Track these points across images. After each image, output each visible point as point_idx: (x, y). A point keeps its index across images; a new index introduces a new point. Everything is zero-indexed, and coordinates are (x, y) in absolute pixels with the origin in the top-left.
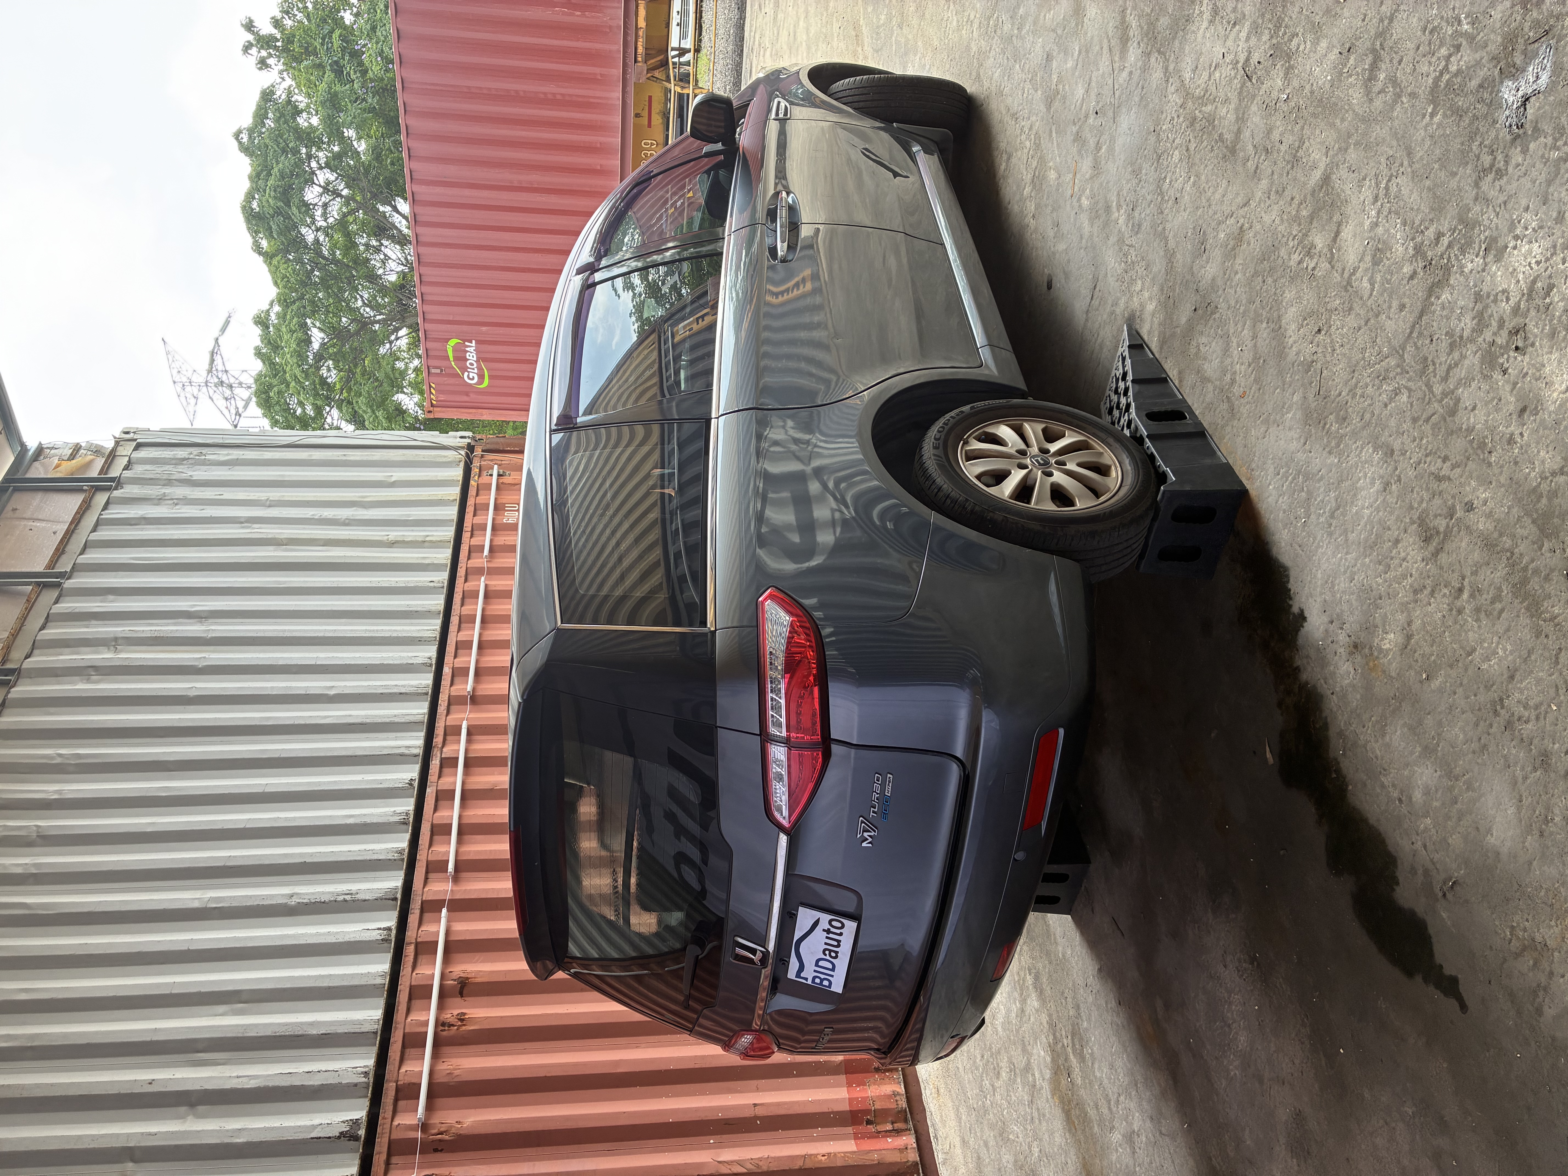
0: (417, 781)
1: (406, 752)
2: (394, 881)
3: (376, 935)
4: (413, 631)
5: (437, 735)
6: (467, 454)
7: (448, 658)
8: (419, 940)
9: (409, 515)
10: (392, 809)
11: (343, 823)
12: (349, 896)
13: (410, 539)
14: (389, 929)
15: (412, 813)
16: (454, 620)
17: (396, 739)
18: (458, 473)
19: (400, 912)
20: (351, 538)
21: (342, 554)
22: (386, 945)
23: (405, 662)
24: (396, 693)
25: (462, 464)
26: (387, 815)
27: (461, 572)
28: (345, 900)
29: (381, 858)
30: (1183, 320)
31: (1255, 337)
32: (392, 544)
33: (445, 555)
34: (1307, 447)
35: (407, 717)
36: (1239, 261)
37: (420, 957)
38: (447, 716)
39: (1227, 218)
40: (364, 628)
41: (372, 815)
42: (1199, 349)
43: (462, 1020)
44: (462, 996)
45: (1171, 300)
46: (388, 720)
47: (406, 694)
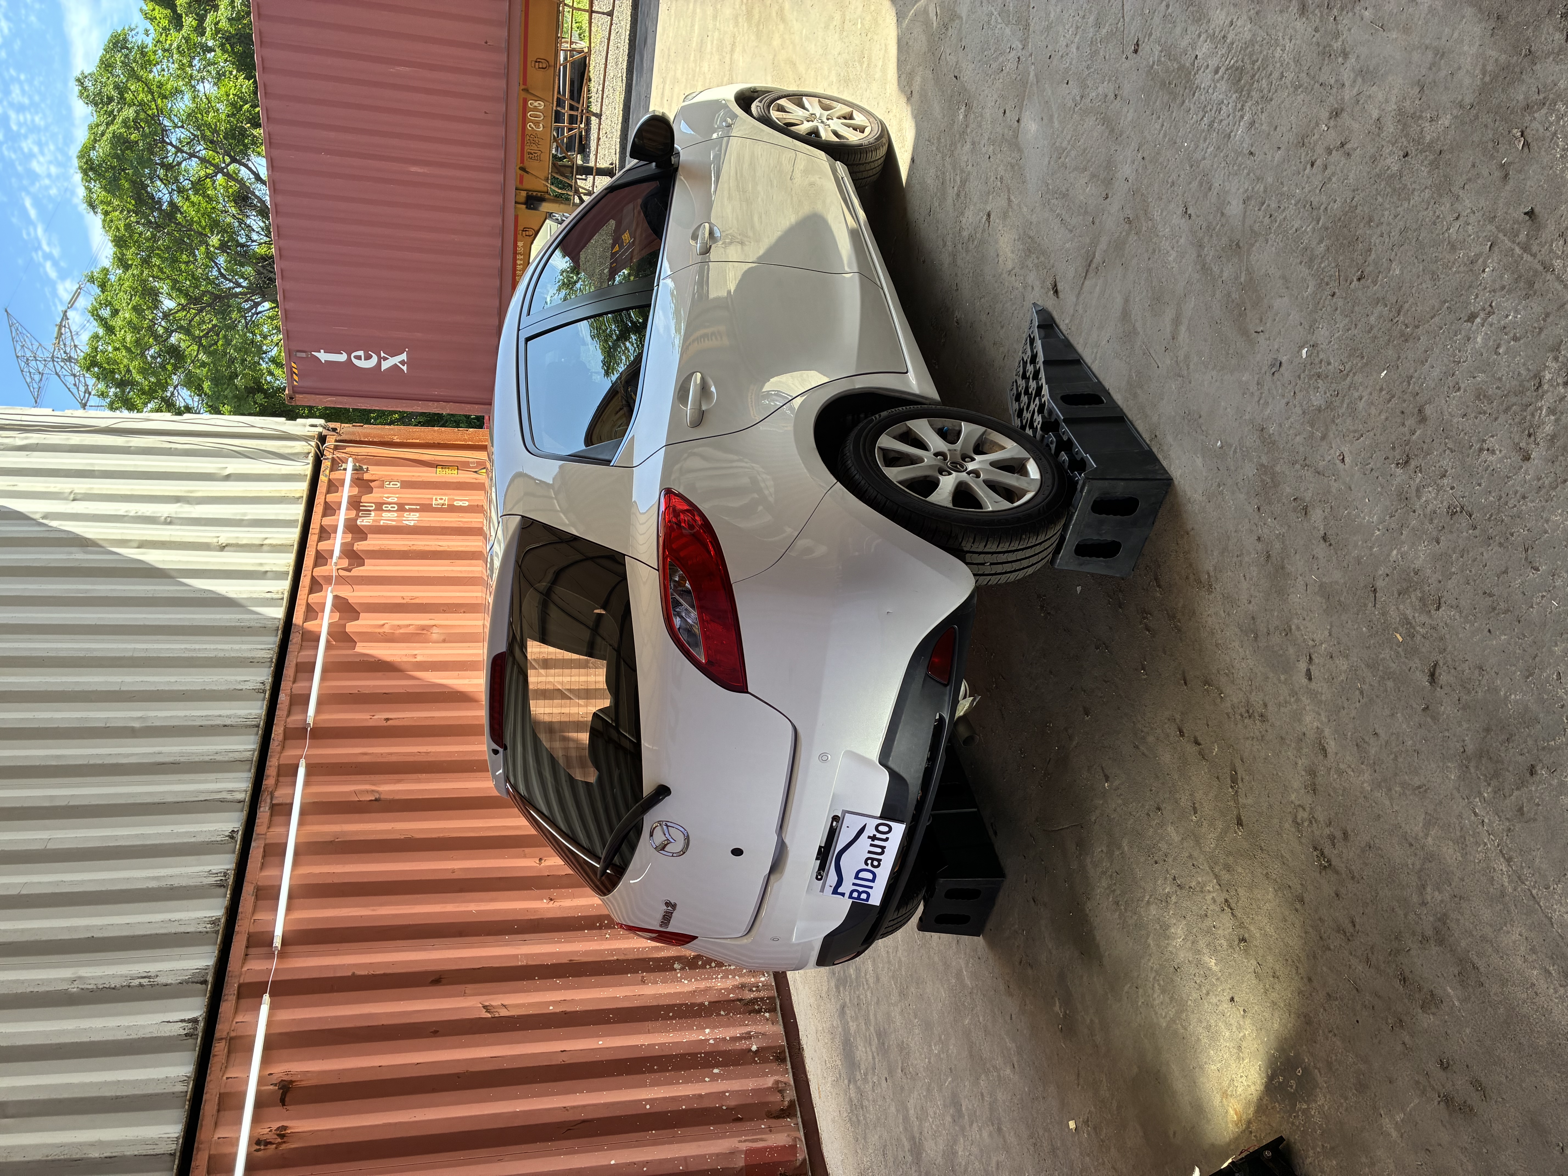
0: (240, 833)
1: (229, 797)
2: (206, 959)
3: (178, 1029)
4: (244, 650)
5: (268, 776)
6: (317, 446)
7: (286, 684)
8: (233, 1034)
9: (245, 514)
10: (207, 868)
11: (144, 886)
12: (147, 980)
13: (244, 542)
14: (195, 1021)
15: (231, 873)
16: (295, 639)
17: (217, 781)
18: (306, 467)
19: (210, 998)
20: (173, 539)
21: (160, 558)
22: (191, 1041)
23: (232, 687)
24: (218, 725)
25: (311, 457)
26: (200, 877)
27: (305, 582)
28: (141, 985)
29: (189, 930)
32: (223, 547)
33: (288, 561)
35: (231, 755)
37: (233, 1055)
38: (281, 753)
40: (183, 646)
41: (180, 875)
43: (282, 1136)
44: (284, 1105)
46: (207, 758)
47: (232, 726)
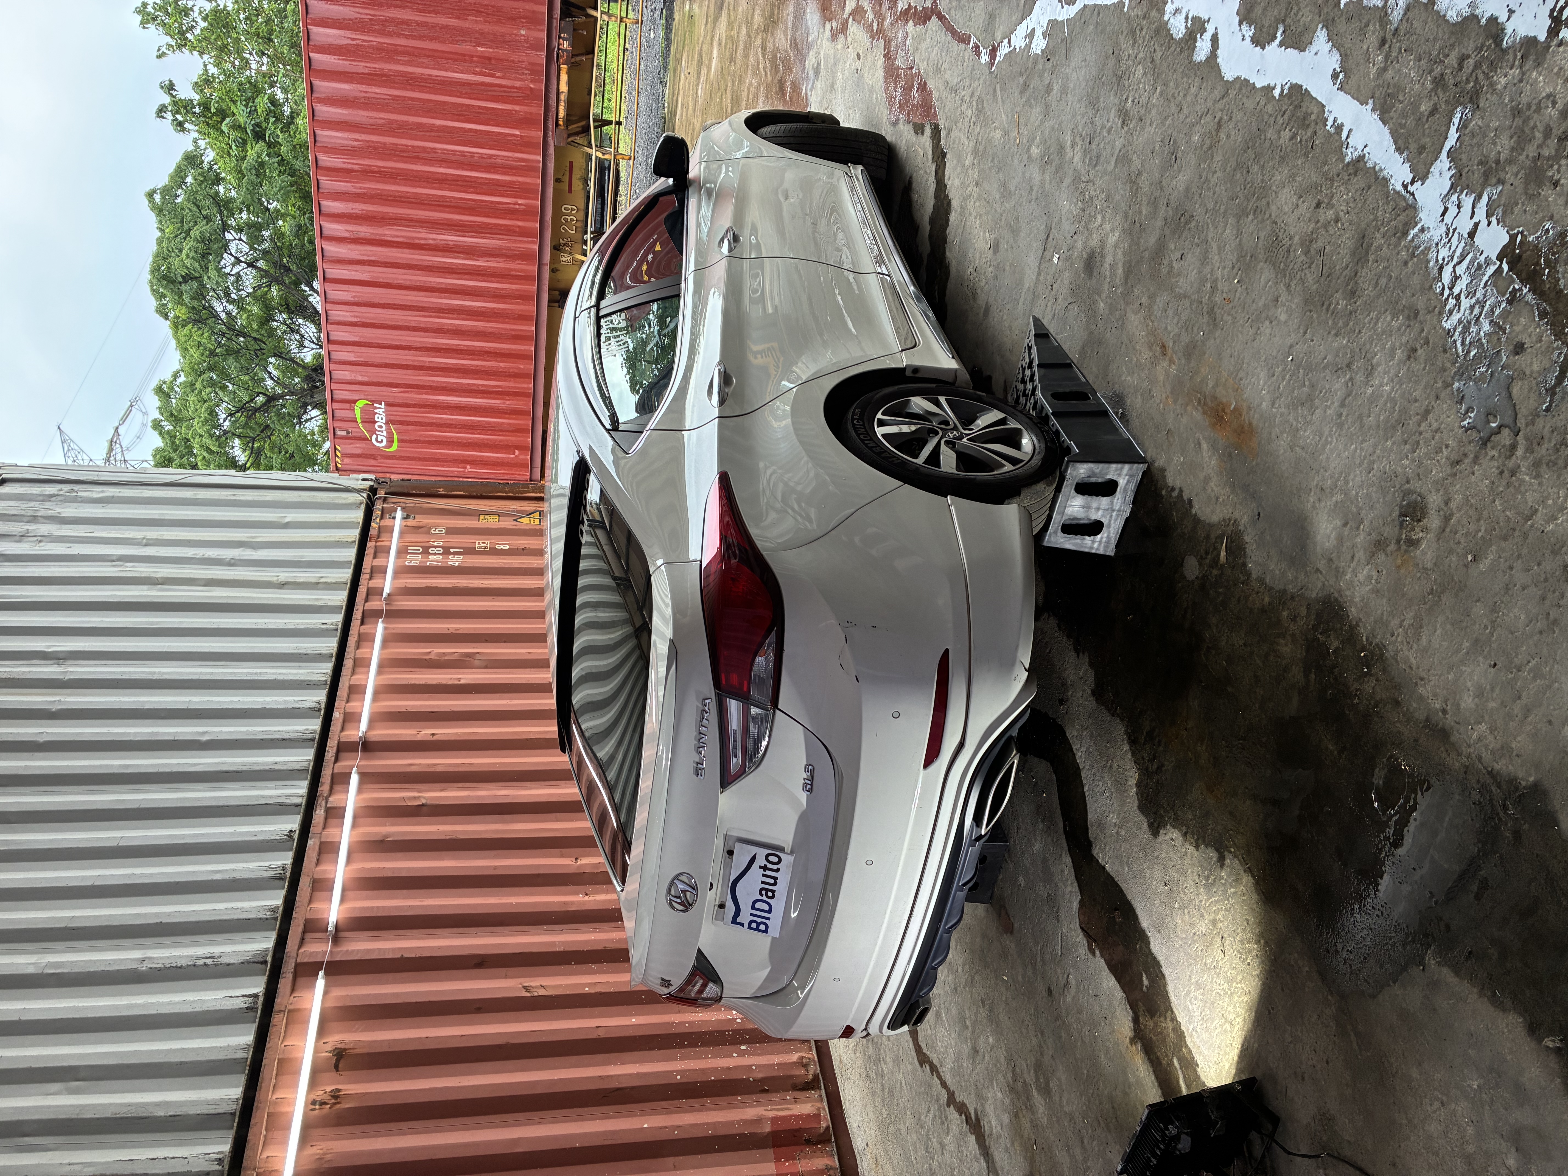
0: (297, 832)
1: (287, 801)
2: (266, 942)
3: (240, 1003)
4: (301, 674)
5: (323, 783)
6: (369, 497)
7: (339, 704)
8: (291, 1007)
9: (302, 557)
10: (267, 864)
11: (209, 878)
12: (211, 960)
13: (302, 580)
14: (256, 996)
15: (289, 867)
16: (348, 663)
17: (276, 788)
18: (359, 515)
19: (269, 976)
20: (236, 578)
21: (225, 594)
22: (251, 1014)
23: (290, 706)
24: (278, 739)
25: (363, 507)
26: (260, 870)
27: (357, 615)
28: (205, 965)
29: (250, 917)
30: (1152, 240)
31: (1239, 234)
32: (282, 585)
33: (340, 597)
34: (1308, 336)
35: (289, 765)
36: (1218, 158)
37: (291, 1026)
38: (335, 763)
39: (1201, 118)
40: (245, 671)
41: (243, 869)
42: (1172, 267)
43: (335, 1097)
44: (337, 1071)
45: (1138, 225)
46: (267, 768)
47: (290, 740)
